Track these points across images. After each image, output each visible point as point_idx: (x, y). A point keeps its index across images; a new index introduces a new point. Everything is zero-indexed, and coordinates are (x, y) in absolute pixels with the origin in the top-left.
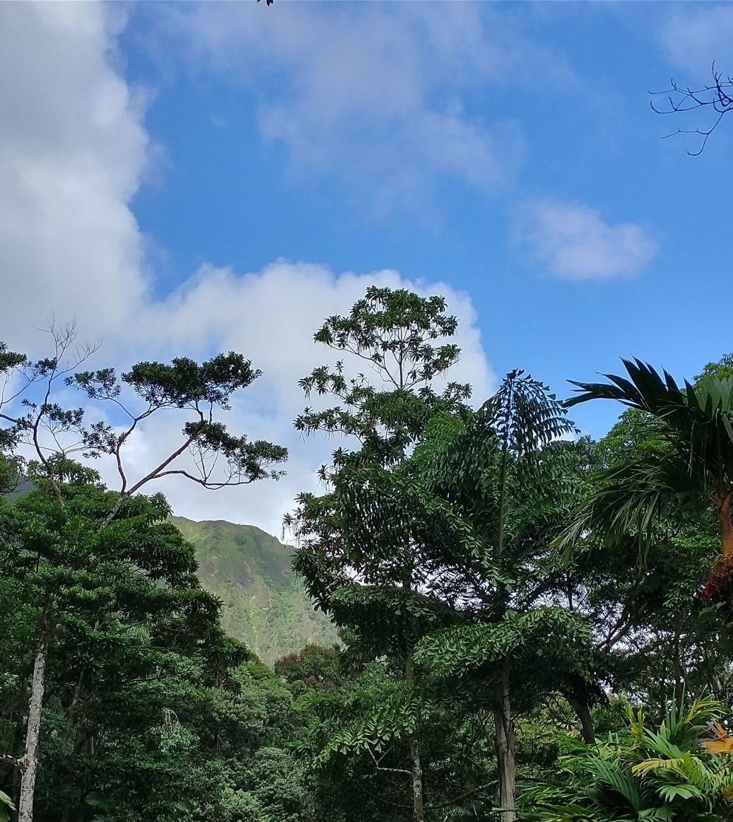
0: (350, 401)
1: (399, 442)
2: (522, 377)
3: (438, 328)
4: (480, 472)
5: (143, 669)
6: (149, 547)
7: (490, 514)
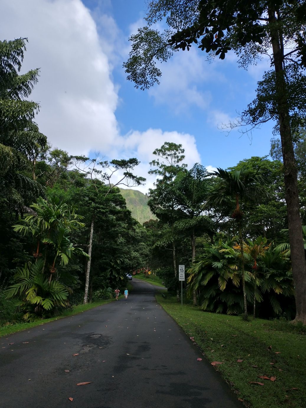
0: (160, 167)
1: (171, 177)
2: (198, 164)
3: (180, 151)
4: (189, 185)
5: (114, 226)
6: (116, 199)
7: (191, 195)
